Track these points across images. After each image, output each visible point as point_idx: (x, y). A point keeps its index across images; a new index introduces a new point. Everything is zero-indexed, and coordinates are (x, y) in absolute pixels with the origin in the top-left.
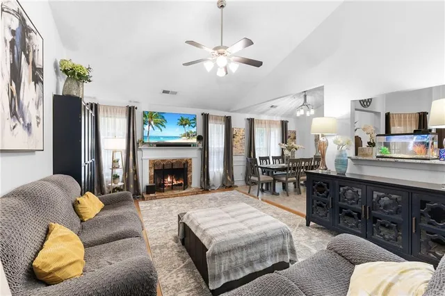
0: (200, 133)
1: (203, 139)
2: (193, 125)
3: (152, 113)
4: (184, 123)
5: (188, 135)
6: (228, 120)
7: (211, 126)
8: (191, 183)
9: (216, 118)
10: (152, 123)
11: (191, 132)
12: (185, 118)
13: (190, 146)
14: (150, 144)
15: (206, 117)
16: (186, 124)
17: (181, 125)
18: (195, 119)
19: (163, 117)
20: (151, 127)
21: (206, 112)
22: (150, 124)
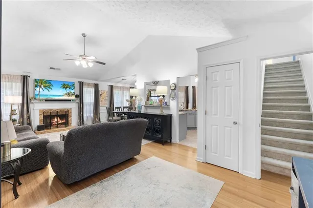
0: (78, 93)
1: (80, 97)
2: (72, 88)
3: (42, 80)
4: (65, 87)
5: (69, 94)
6: (96, 86)
7: (85, 89)
8: (71, 123)
9: (89, 85)
10: (42, 86)
11: (71, 92)
12: (66, 84)
13: (70, 101)
14: (40, 100)
15: (81, 84)
16: (67, 88)
17: (64, 88)
18: (74, 85)
19: (50, 83)
20: (41, 89)
21: (81, 80)
22: (40, 87)
